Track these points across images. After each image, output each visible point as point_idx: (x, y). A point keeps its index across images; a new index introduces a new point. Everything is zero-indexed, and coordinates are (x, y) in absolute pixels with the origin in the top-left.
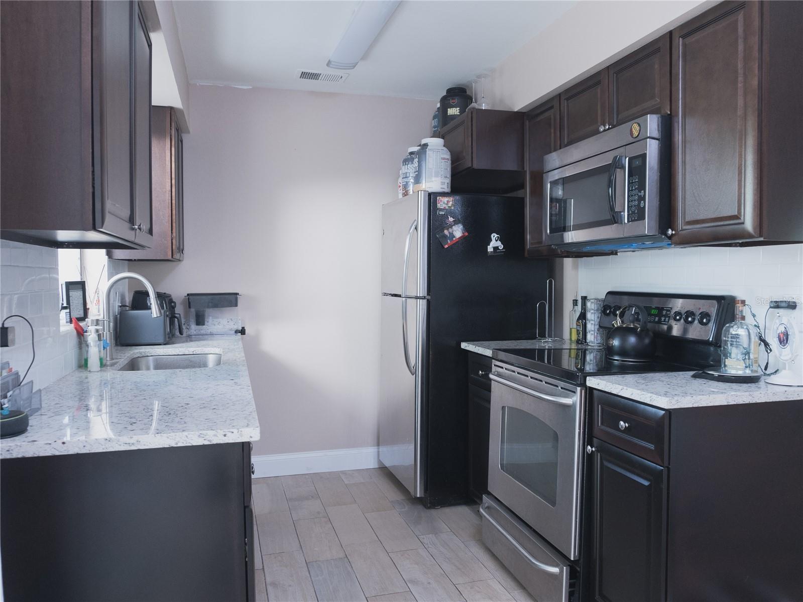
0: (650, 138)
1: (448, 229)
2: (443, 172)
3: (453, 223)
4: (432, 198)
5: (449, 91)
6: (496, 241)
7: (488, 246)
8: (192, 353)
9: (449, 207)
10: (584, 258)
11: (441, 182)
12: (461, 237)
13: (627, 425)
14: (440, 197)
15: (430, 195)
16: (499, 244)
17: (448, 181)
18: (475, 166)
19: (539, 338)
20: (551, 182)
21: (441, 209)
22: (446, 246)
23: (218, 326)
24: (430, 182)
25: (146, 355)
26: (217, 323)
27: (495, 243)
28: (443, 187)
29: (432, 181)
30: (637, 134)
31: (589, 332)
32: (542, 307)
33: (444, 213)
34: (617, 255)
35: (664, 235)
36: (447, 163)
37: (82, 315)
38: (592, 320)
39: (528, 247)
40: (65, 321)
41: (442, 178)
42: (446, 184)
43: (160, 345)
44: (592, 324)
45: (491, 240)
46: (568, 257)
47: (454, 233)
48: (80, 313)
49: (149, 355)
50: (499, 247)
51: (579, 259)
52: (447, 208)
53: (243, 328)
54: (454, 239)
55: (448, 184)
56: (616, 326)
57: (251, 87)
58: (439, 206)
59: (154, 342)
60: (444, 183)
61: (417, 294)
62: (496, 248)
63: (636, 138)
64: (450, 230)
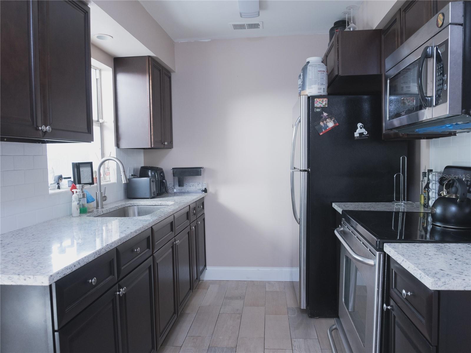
0: (451, 24)
1: (323, 122)
2: (319, 81)
3: (327, 117)
4: (311, 99)
5: (336, 24)
6: (361, 128)
7: (355, 133)
8: (160, 205)
9: (324, 105)
10: (433, 139)
11: (318, 88)
12: (333, 127)
13: (409, 294)
14: (317, 99)
15: (309, 98)
16: (363, 130)
17: (325, 86)
18: (340, 74)
19: (396, 201)
20: (390, 80)
21: (317, 107)
22: (321, 134)
23: (192, 187)
24: (310, 88)
25: (134, 205)
26: (192, 185)
27: (360, 130)
28: (319, 92)
29: (312, 88)
30: (441, 23)
31: (432, 198)
32: (398, 177)
33: (319, 110)
34: (456, 135)
35: (468, 115)
36: (323, 74)
37: (91, 182)
38: (434, 189)
39: (384, 132)
40: (68, 186)
41: (318, 85)
42: (322, 89)
43: (148, 199)
44: (433, 192)
45: (357, 128)
46: (424, 139)
47: (328, 124)
48: (89, 180)
49: (136, 205)
50: (364, 133)
51: (430, 140)
52: (322, 106)
53: (205, 189)
54: (328, 128)
55: (324, 89)
56: (443, 195)
57: (210, 40)
58: (316, 105)
59: (142, 197)
60: (321, 88)
61: (301, 168)
62: (361, 134)
63: (441, 27)
64: (325, 122)
